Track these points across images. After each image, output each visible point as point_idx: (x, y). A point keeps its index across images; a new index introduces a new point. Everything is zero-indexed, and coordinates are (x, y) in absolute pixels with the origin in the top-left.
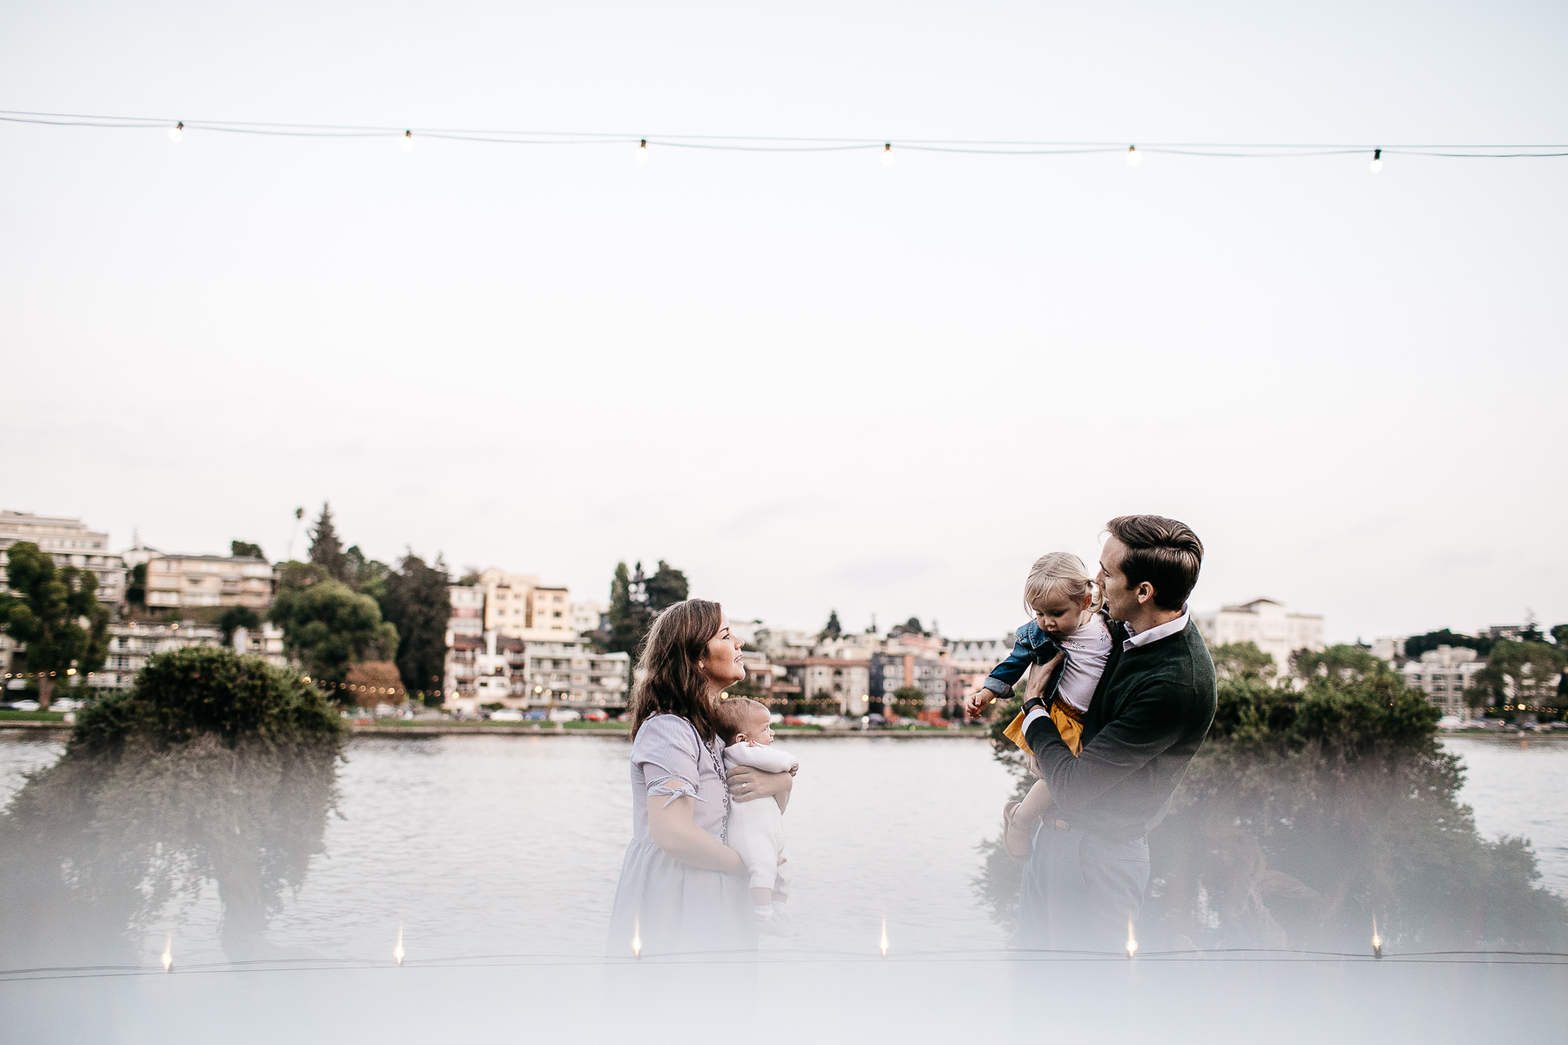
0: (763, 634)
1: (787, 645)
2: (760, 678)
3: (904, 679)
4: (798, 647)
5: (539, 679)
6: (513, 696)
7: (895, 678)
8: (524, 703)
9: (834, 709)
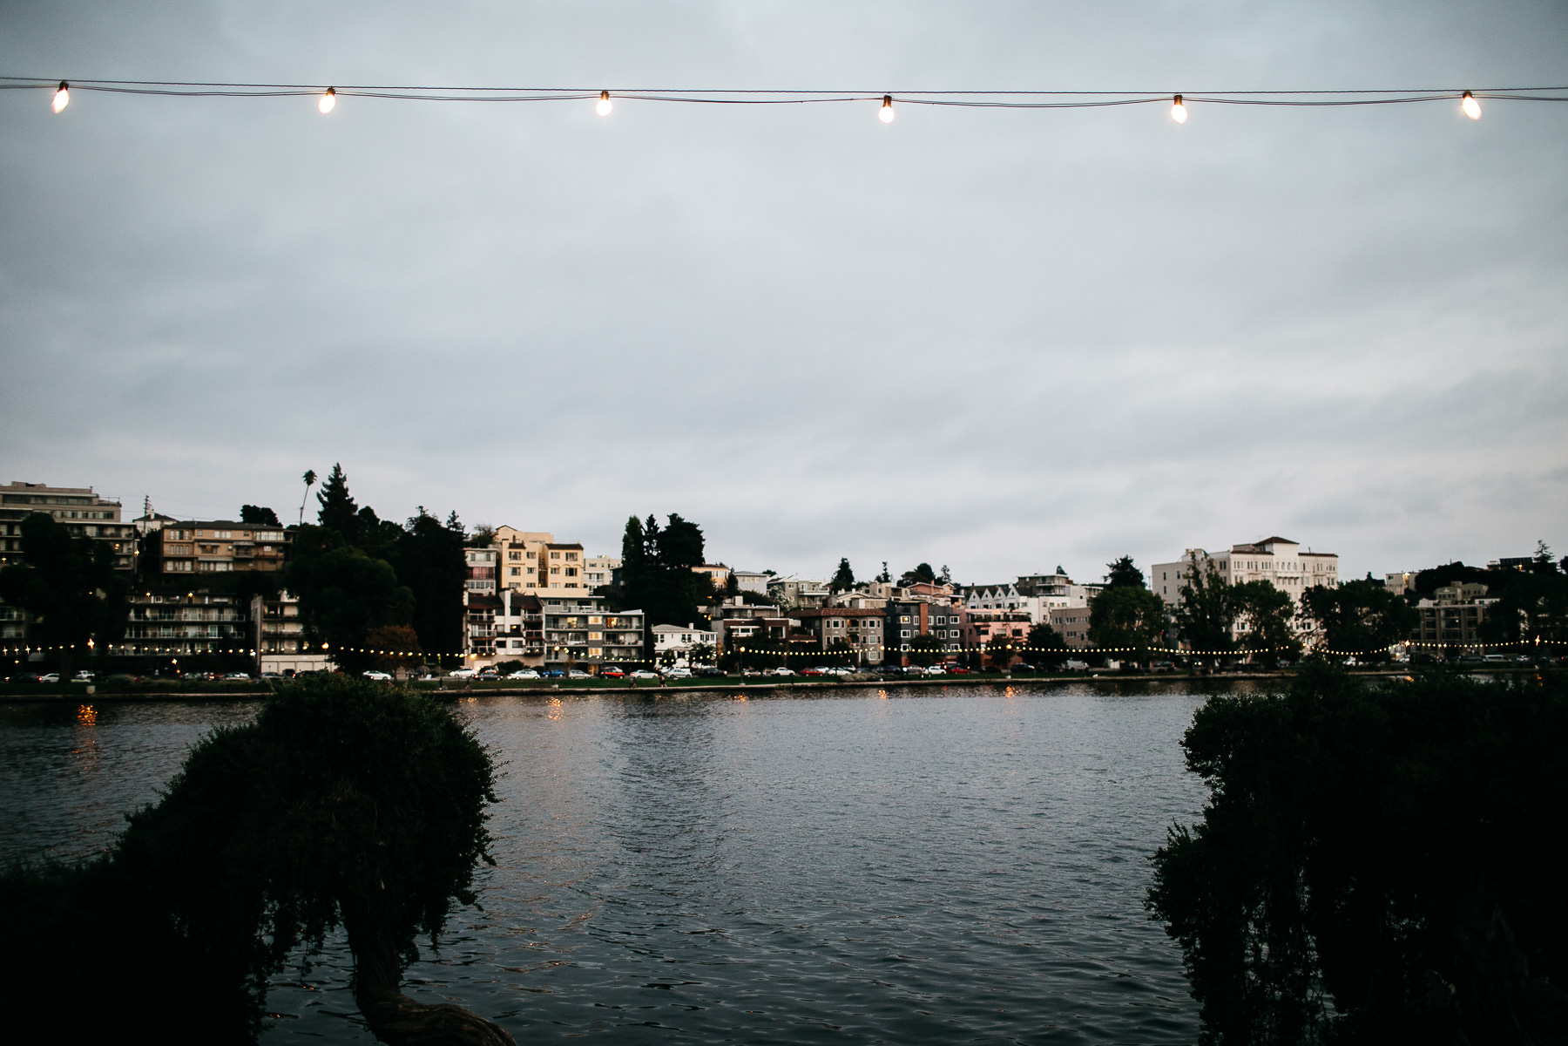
0: (776, 586)
1: (800, 596)
2: (777, 630)
3: (919, 628)
4: (812, 598)
5: (555, 637)
6: (532, 655)
7: (910, 626)
8: (541, 662)
9: (852, 660)
